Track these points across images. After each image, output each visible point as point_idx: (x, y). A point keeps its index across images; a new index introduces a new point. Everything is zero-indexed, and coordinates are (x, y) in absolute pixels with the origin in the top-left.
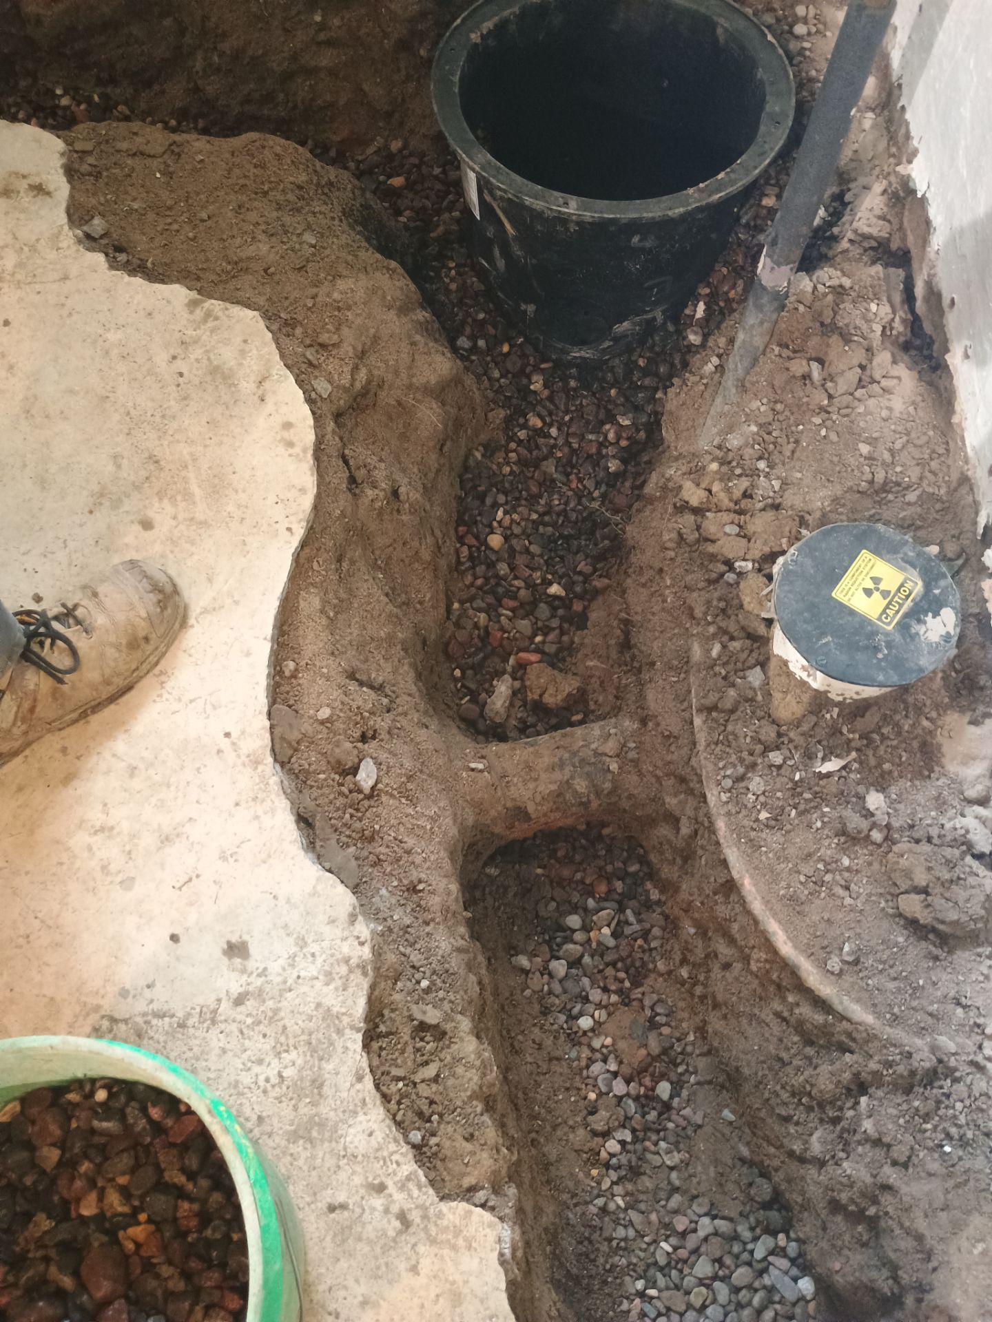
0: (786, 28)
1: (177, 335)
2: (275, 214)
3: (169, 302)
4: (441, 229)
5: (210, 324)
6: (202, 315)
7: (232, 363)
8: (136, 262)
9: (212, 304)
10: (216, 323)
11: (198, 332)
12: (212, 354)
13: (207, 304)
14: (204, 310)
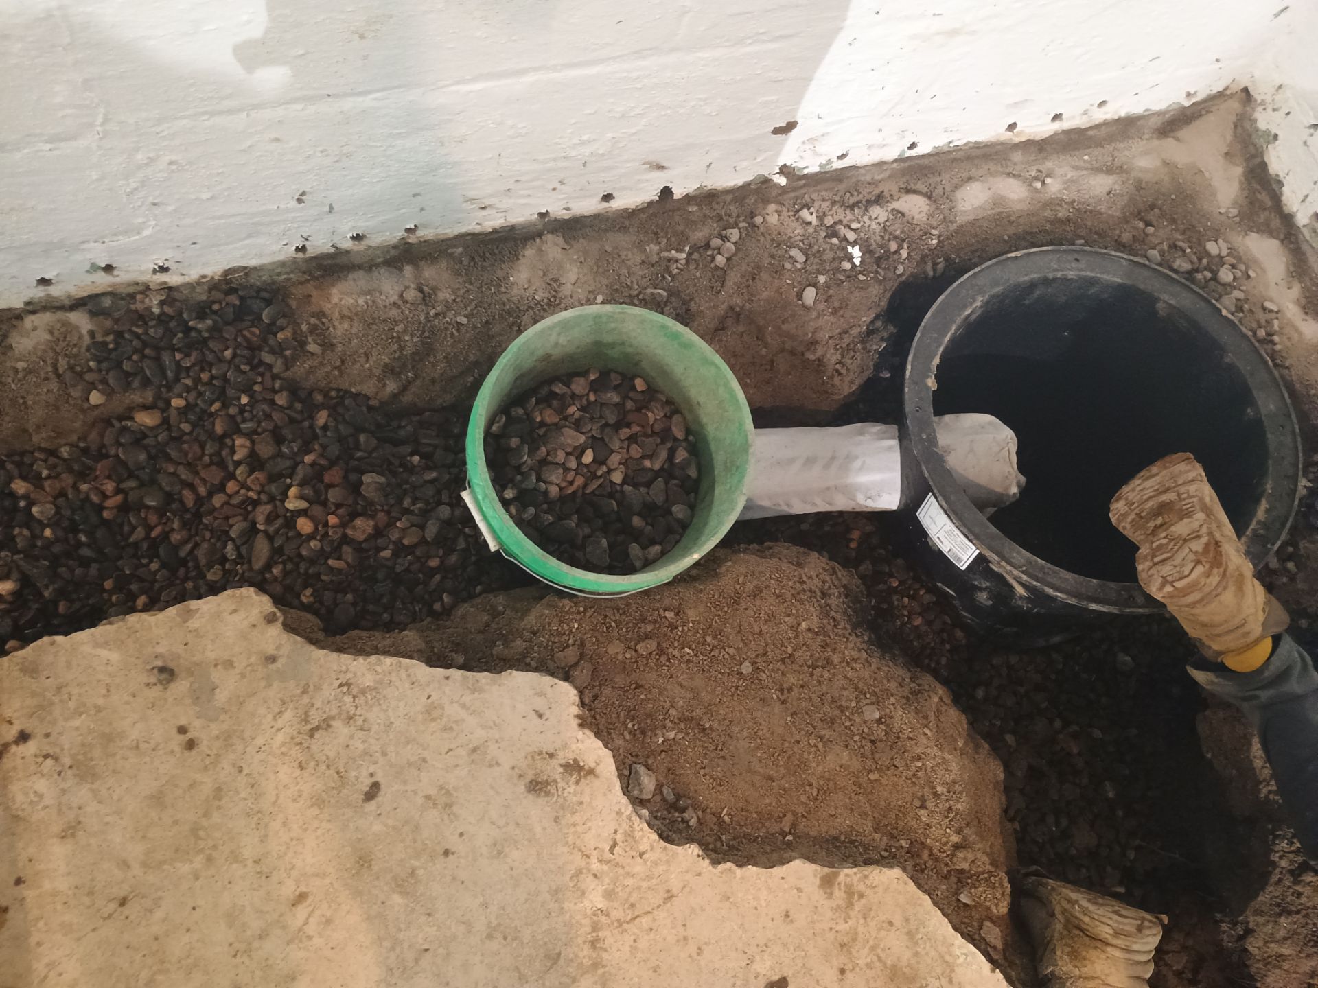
0: (1208, 274)
1: (831, 936)
3: (799, 890)
5: (858, 905)
6: (843, 895)
7: (907, 955)
8: (711, 820)
9: (847, 875)
10: (863, 901)
11: (850, 922)
12: (879, 951)
13: (841, 878)
14: (842, 885)
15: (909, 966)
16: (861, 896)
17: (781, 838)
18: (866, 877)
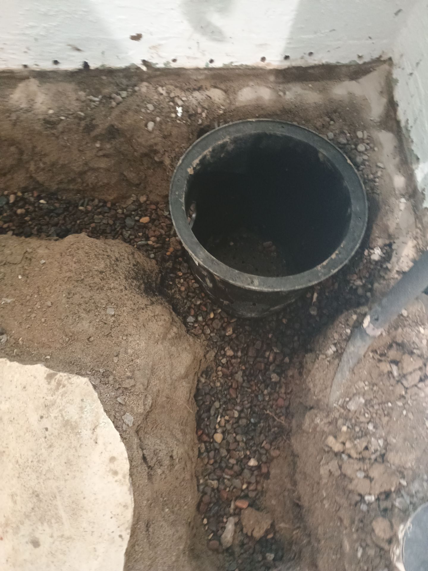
0: (353, 146)
1: (42, 401)
2: (89, 294)
3: (35, 377)
5: (61, 390)
6: (56, 384)
7: (76, 417)
8: (12, 341)
9: (61, 376)
10: (64, 389)
11: (54, 397)
12: (63, 412)
13: (58, 376)
14: (56, 381)
15: (76, 422)
16: (64, 386)
17: (44, 356)
18: (70, 378)
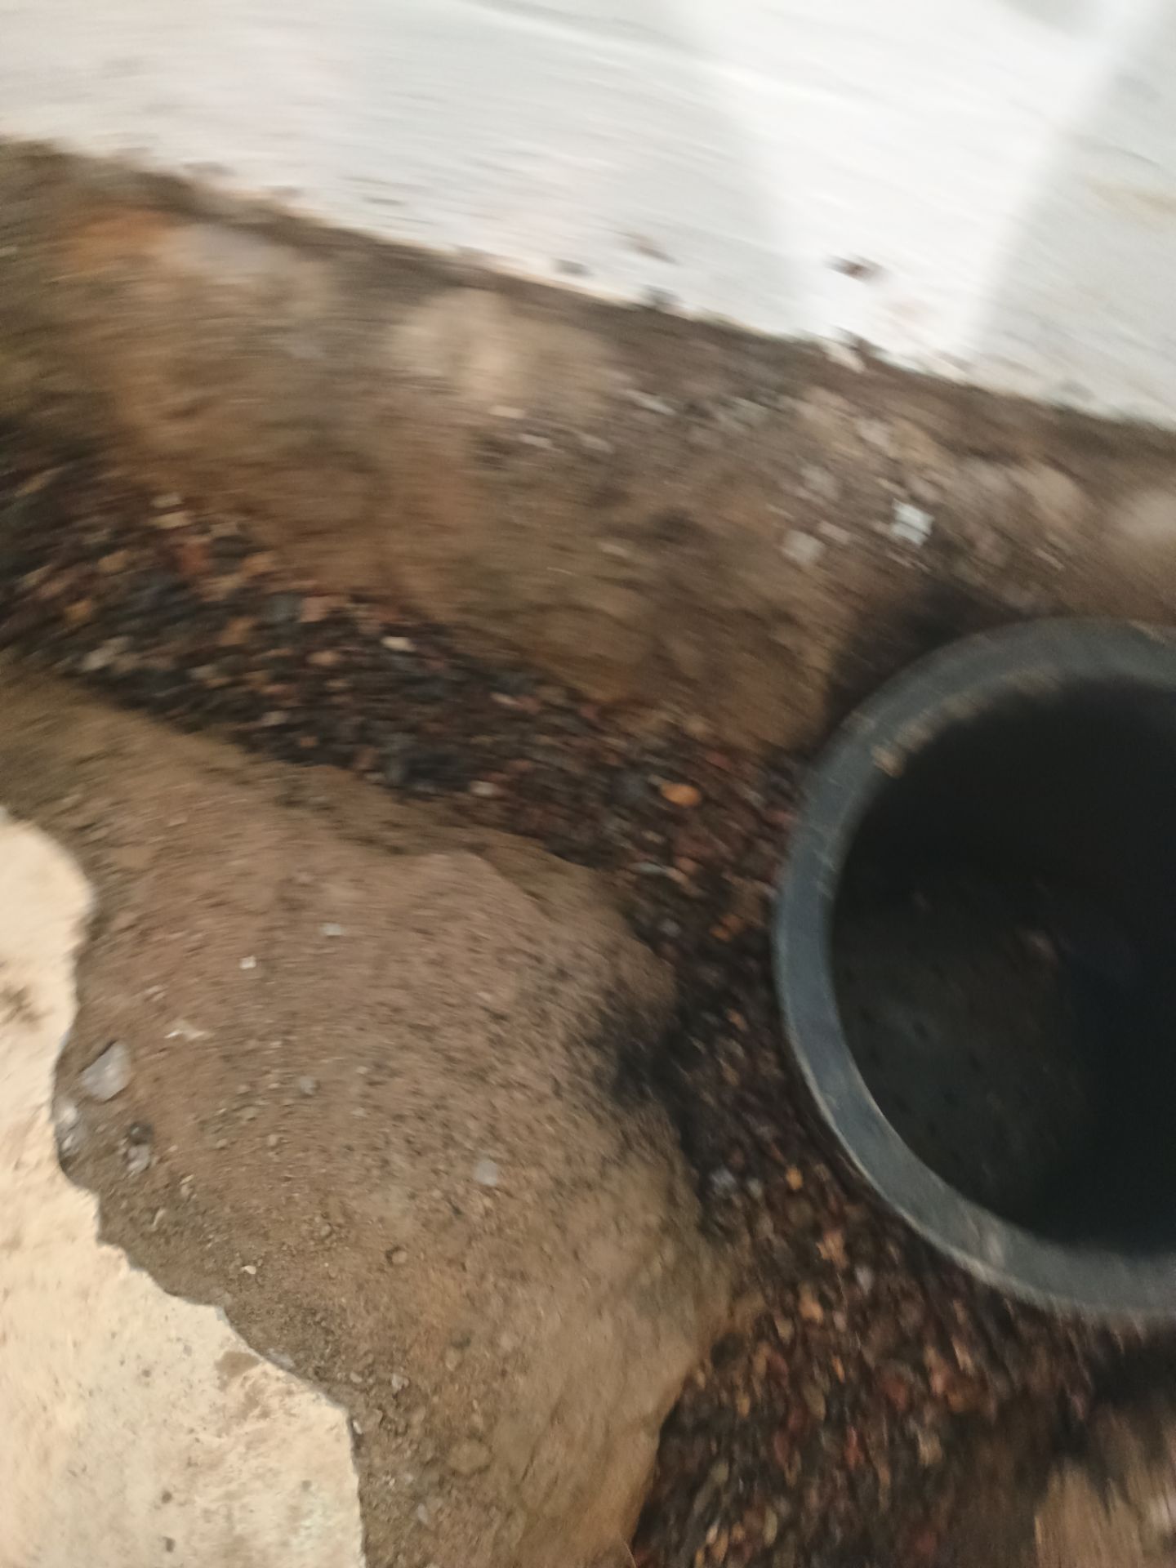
1: (185, 1439)
2: (442, 1083)
3: (187, 1350)
4: (732, 921)
5: (251, 1426)
6: (242, 1399)
7: (271, 1537)
8: (161, 1178)
9: (265, 1374)
10: (263, 1424)
11: (224, 1440)
12: (236, 1504)
13: (255, 1372)
14: (249, 1383)
15: (263, 1553)
16: (265, 1414)
17: (238, 1262)
18: (290, 1393)
